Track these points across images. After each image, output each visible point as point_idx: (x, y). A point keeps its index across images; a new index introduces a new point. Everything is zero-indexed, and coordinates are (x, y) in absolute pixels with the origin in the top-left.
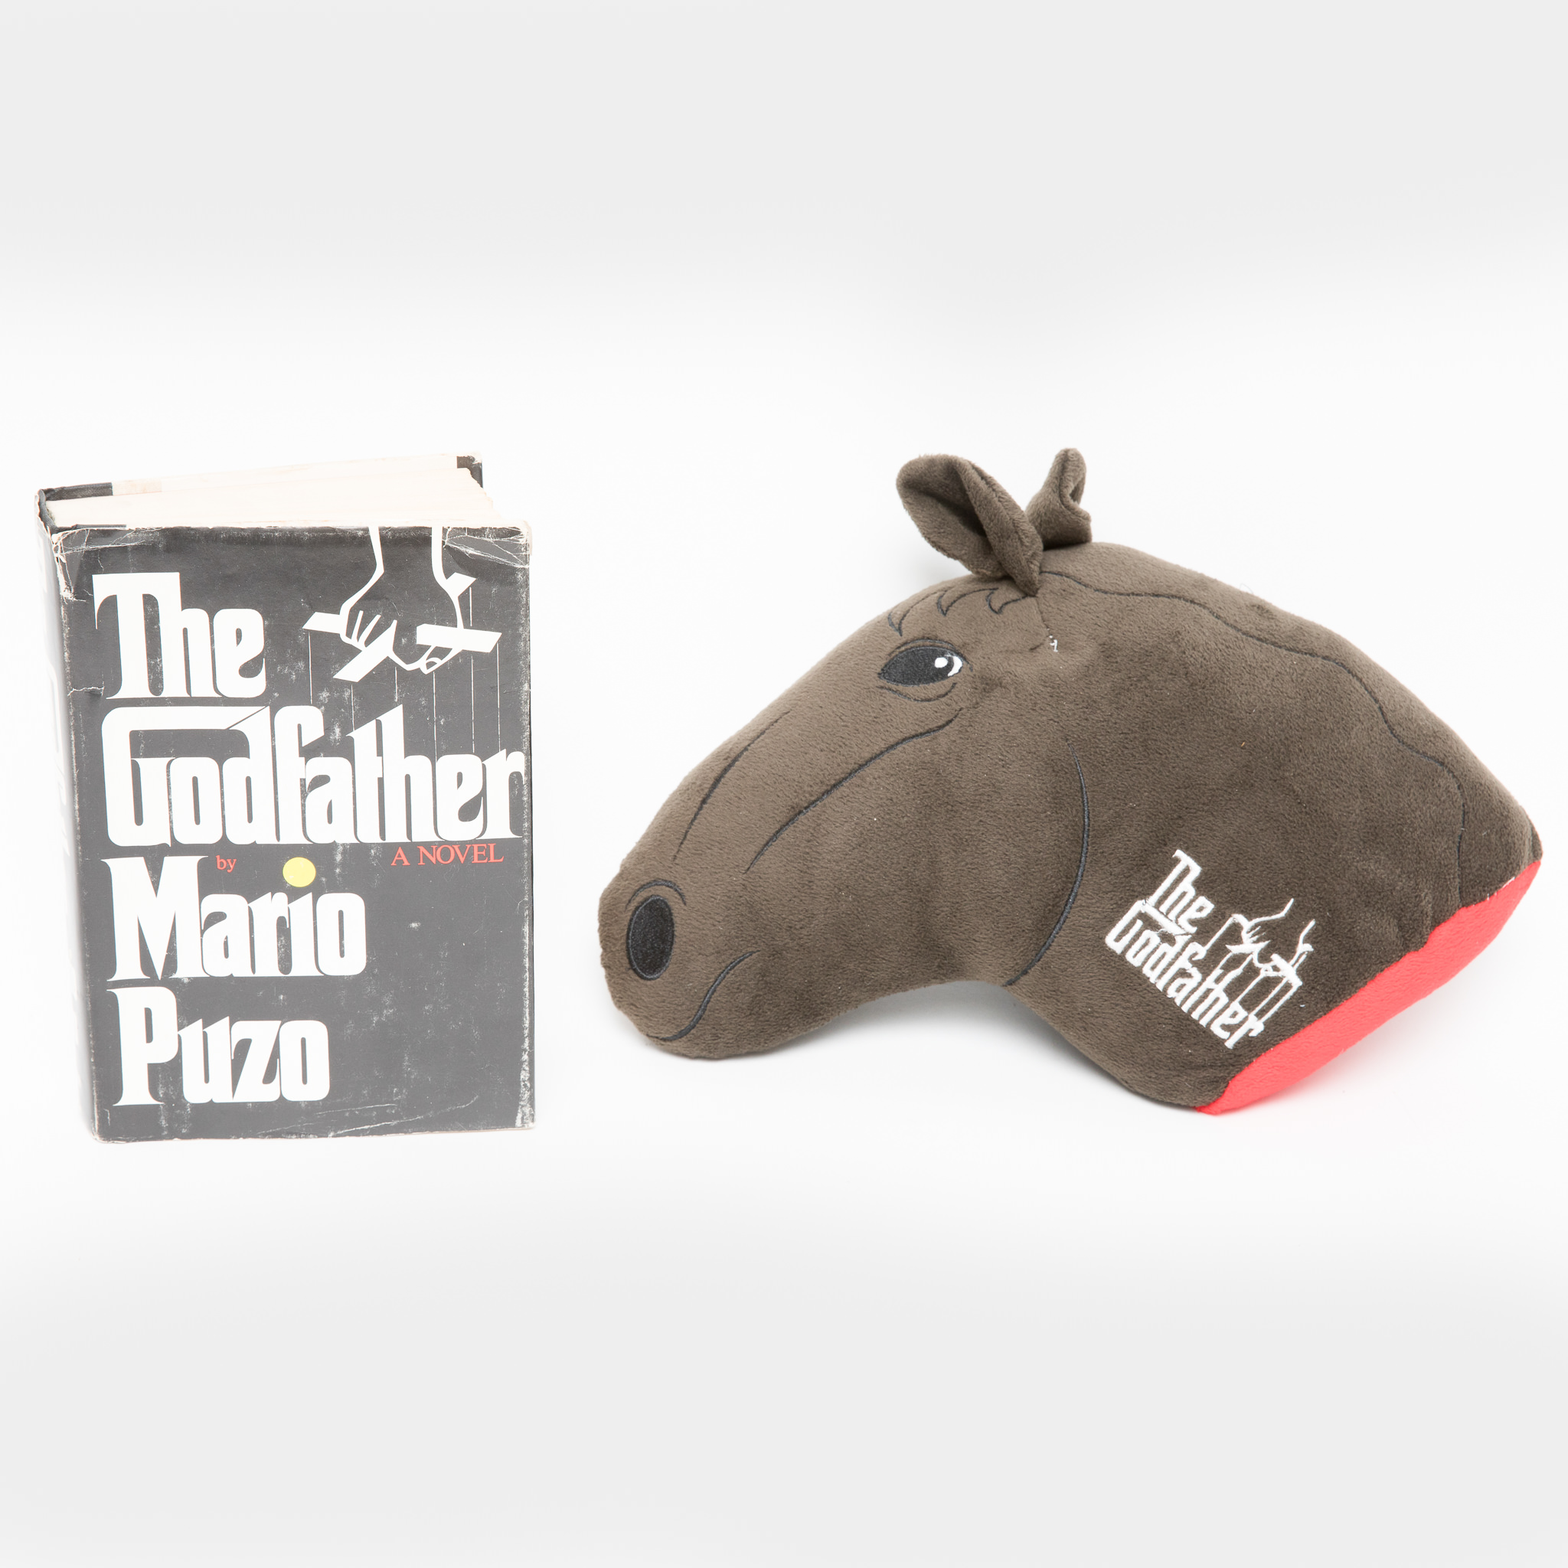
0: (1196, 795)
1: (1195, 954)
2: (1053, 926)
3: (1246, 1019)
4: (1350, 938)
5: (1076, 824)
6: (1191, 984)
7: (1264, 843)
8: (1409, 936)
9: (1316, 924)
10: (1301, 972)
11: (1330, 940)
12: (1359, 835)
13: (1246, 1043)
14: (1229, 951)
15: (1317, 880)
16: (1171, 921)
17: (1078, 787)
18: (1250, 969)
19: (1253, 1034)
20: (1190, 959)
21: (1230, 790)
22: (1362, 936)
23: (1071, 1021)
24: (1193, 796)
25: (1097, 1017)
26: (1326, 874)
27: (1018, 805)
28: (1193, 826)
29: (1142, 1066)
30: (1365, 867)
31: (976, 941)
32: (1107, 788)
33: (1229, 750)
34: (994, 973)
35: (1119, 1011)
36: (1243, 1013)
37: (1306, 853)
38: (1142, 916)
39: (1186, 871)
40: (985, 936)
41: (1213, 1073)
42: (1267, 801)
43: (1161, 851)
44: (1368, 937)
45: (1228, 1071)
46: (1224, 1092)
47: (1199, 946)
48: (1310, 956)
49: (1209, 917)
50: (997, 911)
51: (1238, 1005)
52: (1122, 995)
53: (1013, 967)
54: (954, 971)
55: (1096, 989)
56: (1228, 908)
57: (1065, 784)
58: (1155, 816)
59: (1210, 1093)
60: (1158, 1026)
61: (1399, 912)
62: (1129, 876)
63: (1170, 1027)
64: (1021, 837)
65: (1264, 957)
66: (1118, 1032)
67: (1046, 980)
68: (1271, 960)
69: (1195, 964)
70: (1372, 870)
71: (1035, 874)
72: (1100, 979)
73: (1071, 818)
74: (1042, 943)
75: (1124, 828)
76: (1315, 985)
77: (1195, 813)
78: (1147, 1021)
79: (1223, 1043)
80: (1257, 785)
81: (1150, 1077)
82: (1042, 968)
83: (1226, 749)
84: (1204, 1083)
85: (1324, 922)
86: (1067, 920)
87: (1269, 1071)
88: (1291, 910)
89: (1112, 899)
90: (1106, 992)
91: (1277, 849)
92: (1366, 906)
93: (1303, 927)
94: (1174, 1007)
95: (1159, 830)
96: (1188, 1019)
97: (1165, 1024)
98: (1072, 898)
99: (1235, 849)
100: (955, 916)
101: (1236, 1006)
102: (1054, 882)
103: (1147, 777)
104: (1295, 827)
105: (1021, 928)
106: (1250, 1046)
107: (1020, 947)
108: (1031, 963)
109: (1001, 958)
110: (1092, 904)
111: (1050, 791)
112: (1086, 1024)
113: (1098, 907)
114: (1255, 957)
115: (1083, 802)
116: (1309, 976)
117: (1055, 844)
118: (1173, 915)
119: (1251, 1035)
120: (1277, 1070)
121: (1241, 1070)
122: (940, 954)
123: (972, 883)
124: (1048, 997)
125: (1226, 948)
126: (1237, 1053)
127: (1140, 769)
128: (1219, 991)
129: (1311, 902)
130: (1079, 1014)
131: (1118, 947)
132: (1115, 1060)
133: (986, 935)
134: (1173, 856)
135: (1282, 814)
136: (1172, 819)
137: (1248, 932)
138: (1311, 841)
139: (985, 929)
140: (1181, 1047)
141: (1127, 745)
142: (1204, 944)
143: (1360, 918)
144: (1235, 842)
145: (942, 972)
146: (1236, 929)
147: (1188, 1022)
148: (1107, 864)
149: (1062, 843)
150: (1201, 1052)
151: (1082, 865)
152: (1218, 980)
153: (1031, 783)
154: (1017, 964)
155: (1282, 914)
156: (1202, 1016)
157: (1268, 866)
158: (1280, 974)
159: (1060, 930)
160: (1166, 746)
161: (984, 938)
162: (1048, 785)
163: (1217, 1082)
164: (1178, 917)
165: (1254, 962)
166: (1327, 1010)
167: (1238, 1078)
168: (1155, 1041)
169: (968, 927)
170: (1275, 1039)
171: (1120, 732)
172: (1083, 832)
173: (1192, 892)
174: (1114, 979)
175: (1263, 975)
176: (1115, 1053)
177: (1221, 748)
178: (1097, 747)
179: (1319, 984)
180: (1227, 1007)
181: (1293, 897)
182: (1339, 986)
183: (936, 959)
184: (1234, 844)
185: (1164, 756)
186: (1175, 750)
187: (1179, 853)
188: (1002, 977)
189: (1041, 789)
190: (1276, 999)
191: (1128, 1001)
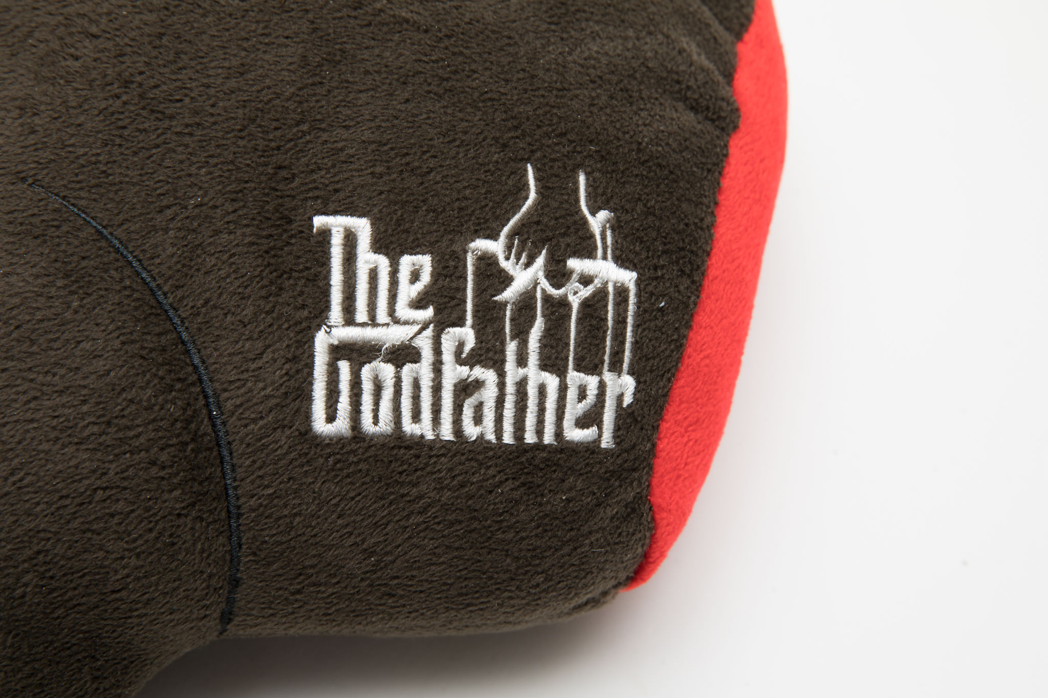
0: (277, 120)
1: (461, 345)
2: (219, 474)
3: (602, 386)
4: (647, 161)
5: (133, 290)
6: (489, 394)
7: (424, 116)
8: (713, 114)
9: (587, 174)
10: (621, 260)
11: (624, 183)
12: (541, 19)
13: (628, 421)
14: (505, 304)
15: (540, 112)
16: (388, 325)
17: (92, 235)
18: (552, 305)
19: (628, 400)
20: (459, 360)
21: (318, 79)
22: (660, 149)
23: (360, 600)
24: (275, 124)
25: (394, 562)
26: (543, 96)
27: (17, 327)
28: (308, 165)
29: (512, 579)
30: (586, 54)
31: (119, 591)
32: (138, 206)
33: (271, 26)
34: (187, 620)
35: (418, 525)
36: (592, 382)
37: (494, 88)
38: (339, 351)
39: (350, 240)
40: (126, 571)
41: (618, 503)
42: (382, 58)
43: (292, 237)
44: (667, 144)
45: (635, 484)
46: (653, 519)
47: (457, 330)
48: (616, 226)
49: (436, 275)
50: (112, 515)
51: (576, 373)
52: (403, 496)
53: (208, 587)
54: (126, 667)
55: (359, 518)
56: (452, 241)
57: (69, 244)
58: (241, 191)
59: (638, 536)
60: (491, 497)
61: (677, 87)
62: (274, 307)
63: (510, 484)
64: (63, 371)
65: (557, 275)
66: (439, 556)
67: (275, 567)
68: (571, 272)
69: (472, 360)
70: (598, 52)
71: (126, 413)
72: (353, 499)
73: (118, 288)
74: (224, 514)
75: (210, 244)
76: (655, 261)
77: (296, 145)
78: (470, 502)
79: (599, 447)
80: (348, 46)
81: (538, 585)
82: (254, 554)
83: (265, 27)
84: (618, 527)
85: (596, 162)
86: (234, 446)
87: (686, 439)
88: (537, 179)
89: (275, 361)
90: (376, 510)
91: (449, 111)
92: (631, 104)
93: (576, 190)
94: (492, 449)
95: (262, 208)
96: (526, 451)
97: (498, 487)
98: (213, 407)
99: (392, 153)
100: (52, 578)
101: (574, 377)
102: (166, 401)
103: (187, 146)
104: (448, 66)
105: (170, 514)
106: (636, 421)
107: (194, 544)
108: (231, 561)
109: (178, 588)
110: (250, 390)
111: (51, 270)
112: (386, 585)
113: (264, 389)
114: (544, 284)
115: (117, 251)
116: (637, 254)
117: (123, 343)
118: (382, 315)
119: (625, 405)
120: (694, 431)
121: (651, 467)
122: (79, 657)
123: (38, 504)
124: (299, 592)
125: (496, 302)
126: (625, 446)
127: (165, 143)
128: (534, 374)
129: (557, 148)
130: (362, 580)
131: (341, 425)
132: (468, 605)
133: (124, 568)
134: (315, 230)
135: (416, 61)
136: (270, 179)
137: (507, 258)
138: (486, 69)
139: (117, 559)
140: (548, 502)
141: (120, 123)
142: (460, 322)
143: (638, 126)
144: (385, 145)
145: (106, 683)
146: (487, 262)
147: (529, 455)
148: (226, 314)
149: (131, 333)
150: (579, 485)
151: (191, 346)
152: (522, 361)
153: (13, 279)
154: (210, 576)
155: (533, 195)
156: (540, 432)
157: (457, 143)
158: (597, 283)
159: (233, 471)
160: (178, 84)
161: (128, 576)
162: (43, 264)
163: (634, 510)
164: (392, 312)
165: (549, 292)
166: (697, 287)
167: (655, 481)
168: (505, 524)
169: (88, 578)
170: (661, 384)
171: (96, 112)
172: (153, 293)
173: (383, 262)
174: (372, 480)
175: (575, 302)
176: (461, 595)
177: (260, 31)
178: (77, 158)
179: (659, 257)
180: (563, 389)
181: (528, 160)
182: (687, 241)
183: (80, 670)
184: (386, 148)
185: (187, 100)
186: (196, 80)
187: (319, 221)
188: (205, 616)
189: (37, 276)
190: (621, 321)
191: (420, 497)
